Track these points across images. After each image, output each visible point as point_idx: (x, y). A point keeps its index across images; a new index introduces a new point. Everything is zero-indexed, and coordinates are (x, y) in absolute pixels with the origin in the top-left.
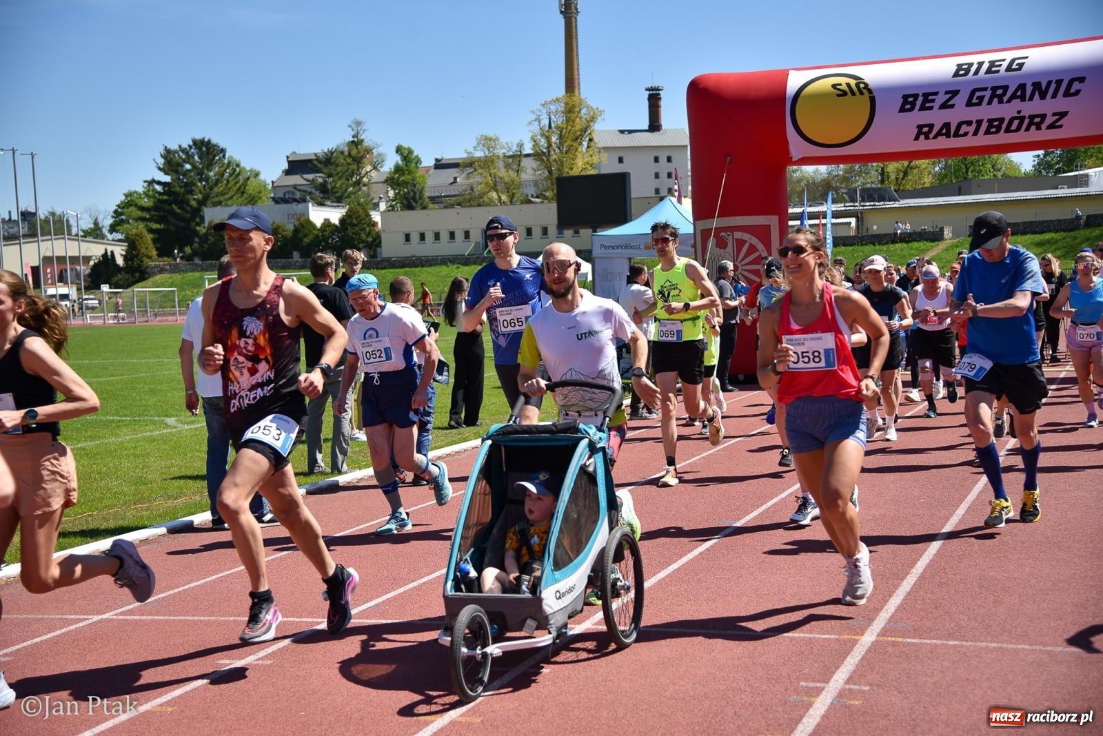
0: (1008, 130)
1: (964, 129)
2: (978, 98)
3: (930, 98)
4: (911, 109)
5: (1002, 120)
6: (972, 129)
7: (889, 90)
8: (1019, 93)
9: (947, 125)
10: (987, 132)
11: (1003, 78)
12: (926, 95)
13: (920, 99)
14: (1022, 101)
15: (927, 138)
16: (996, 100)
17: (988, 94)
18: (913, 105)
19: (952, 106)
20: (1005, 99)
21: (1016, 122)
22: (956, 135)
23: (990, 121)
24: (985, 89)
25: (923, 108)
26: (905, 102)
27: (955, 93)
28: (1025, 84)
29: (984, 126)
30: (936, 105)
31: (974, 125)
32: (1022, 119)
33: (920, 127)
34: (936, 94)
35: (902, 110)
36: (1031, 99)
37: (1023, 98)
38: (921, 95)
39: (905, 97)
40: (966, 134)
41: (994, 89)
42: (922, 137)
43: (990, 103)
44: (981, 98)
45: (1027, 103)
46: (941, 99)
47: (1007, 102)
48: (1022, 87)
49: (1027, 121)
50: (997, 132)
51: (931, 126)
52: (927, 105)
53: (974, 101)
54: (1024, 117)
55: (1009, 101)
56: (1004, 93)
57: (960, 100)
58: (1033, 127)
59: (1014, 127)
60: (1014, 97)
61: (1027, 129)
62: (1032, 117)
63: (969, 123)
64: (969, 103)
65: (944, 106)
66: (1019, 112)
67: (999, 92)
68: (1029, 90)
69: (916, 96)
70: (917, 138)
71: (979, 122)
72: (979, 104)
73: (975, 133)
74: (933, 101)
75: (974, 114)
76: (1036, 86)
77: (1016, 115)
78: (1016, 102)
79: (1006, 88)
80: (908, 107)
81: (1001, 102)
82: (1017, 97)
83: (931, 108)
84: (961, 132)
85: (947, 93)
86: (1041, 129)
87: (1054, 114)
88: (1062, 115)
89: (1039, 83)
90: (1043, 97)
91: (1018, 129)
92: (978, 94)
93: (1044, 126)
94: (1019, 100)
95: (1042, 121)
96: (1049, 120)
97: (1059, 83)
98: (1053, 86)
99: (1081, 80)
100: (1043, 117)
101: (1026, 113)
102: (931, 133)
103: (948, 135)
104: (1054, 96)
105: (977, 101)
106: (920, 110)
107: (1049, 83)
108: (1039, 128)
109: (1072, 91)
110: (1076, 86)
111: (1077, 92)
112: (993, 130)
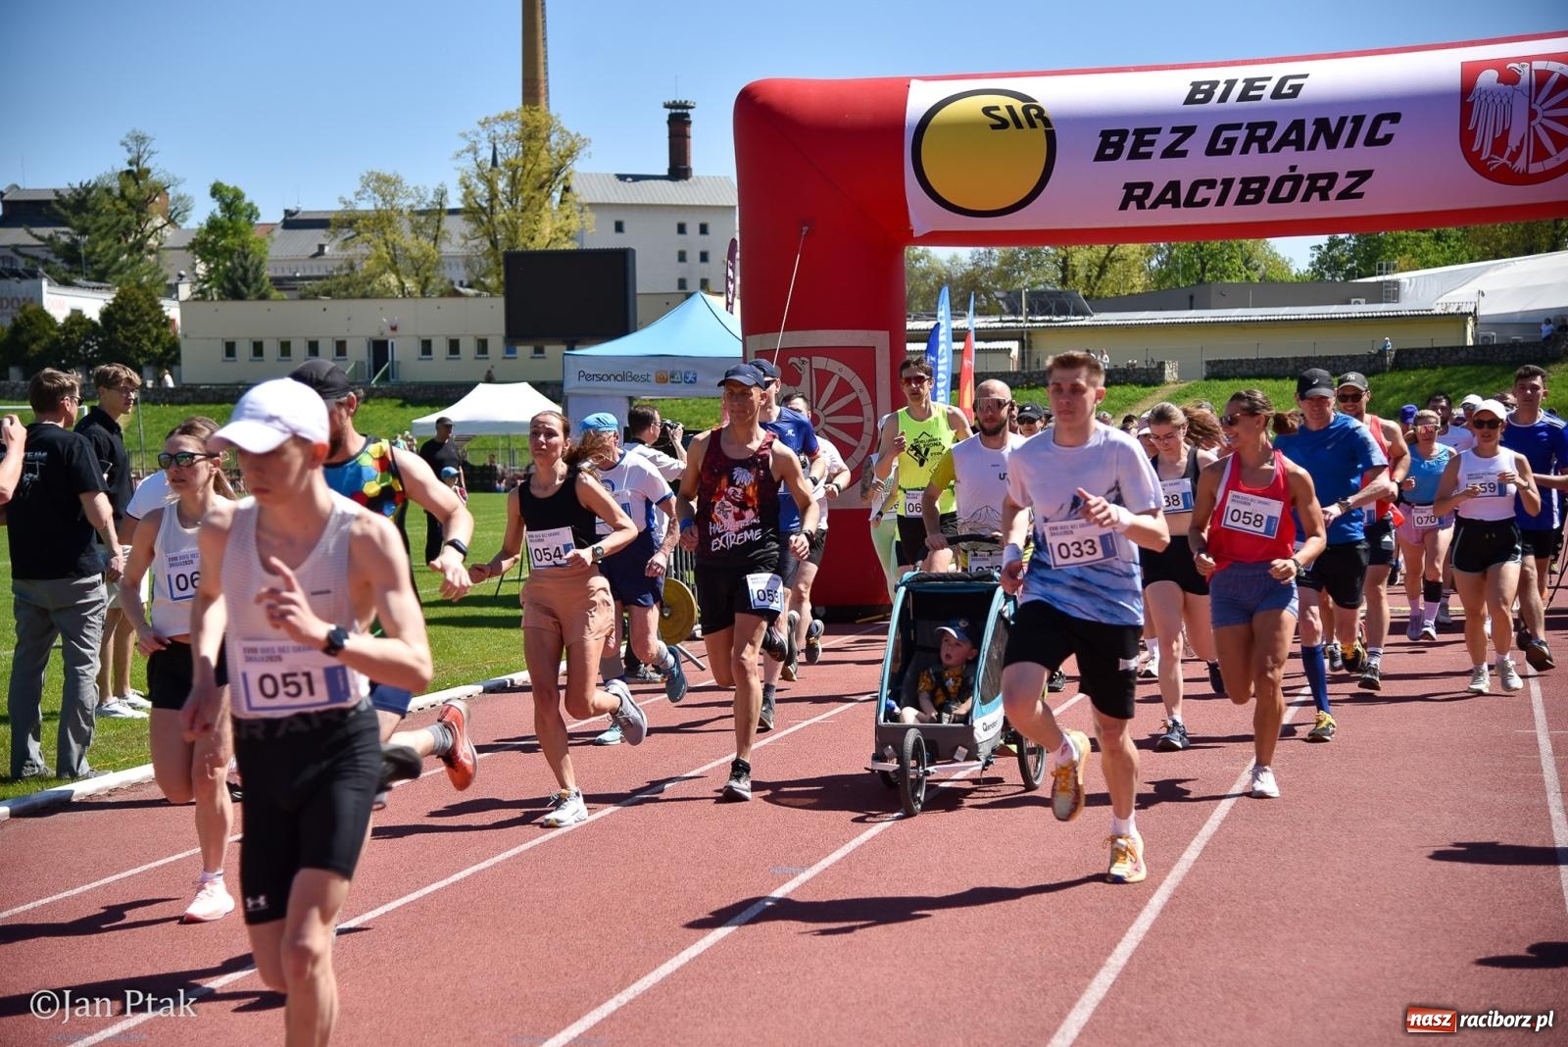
0: (1274, 198)
1: (1202, 193)
2: (1226, 141)
3: (1147, 137)
4: (1115, 156)
5: (1264, 181)
6: (1215, 194)
7: (1079, 121)
8: (1293, 137)
9: (1174, 186)
10: (1241, 201)
11: (1267, 109)
12: (1140, 133)
13: (1130, 140)
14: (1297, 150)
15: (1141, 206)
16: (1255, 146)
17: (1241, 135)
18: (1119, 148)
19: (1184, 154)
20: (1271, 144)
21: (1288, 186)
22: (1190, 203)
23: (1246, 182)
24: (1238, 127)
25: (1134, 155)
26: (1105, 144)
27: (1187, 131)
28: (1303, 121)
29: (1236, 189)
30: (1157, 150)
31: (1219, 188)
32: (1298, 180)
33: (1130, 187)
34: (1157, 131)
35: (1100, 156)
36: (1313, 146)
37: (1299, 146)
38: (1131, 132)
39: (1106, 135)
40: (1205, 202)
41: (1253, 127)
42: (1133, 204)
43: (1245, 150)
44: (1231, 142)
45: (1305, 153)
46: (1165, 140)
47: (1273, 151)
48: (1298, 125)
49: (1305, 184)
50: (1257, 201)
51: (1148, 187)
52: (1143, 150)
53: (1220, 146)
54: (1301, 177)
55: (1276, 149)
56: (1269, 136)
57: (1196, 144)
58: (1316, 195)
59: (1284, 193)
60: (1284, 142)
61: (1306, 198)
62: (1314, 178)
63: (1211, 184)
64: (1211, 151)
65: (1170, 152)
66: (1293, 168)
67: (1261, 132)
68: (1309, 130)
69: (1123, 134)
70: (1124, 206)
71: (1228, 183)
72: (1228, 151)
73: (1221, 202)
74: (1152, 143)
75: (1220, 168)
76: (1322, 124)
77: (1287, 173)
78: (1288, 151)
79: (1271, 126)
80: (1110, 151)
81: (1263, 149)
82: (1290, 143)
83: (1148, 155)
84: (1198, 198)
85: (1174, 130)
86: (1328, 199)
87: (1350, 174)
88: (1364, 175)
89: (1326, 121)
90: (1332, 143)
91: (1291, 197)
92: (1226, 134)
93: (1333, 194)
94: (1294, 148)
95: (1330, 186)
96: (1342, 183)
97: (1358, 121)
98: (1349, 127)
99: (1395, 118)
100: (1332, 178)
101: (1303, 170)
102: (1147, 197)
103: (1175, 203)
104: (1350, 143)
105: (1225, 146)
106: (1130, 157)
107: (1342, 121)
108: (1324, 197)
109: (1380, 135)
110: (1385, 128)
111: (1388, 139)
112: (1250, 197)
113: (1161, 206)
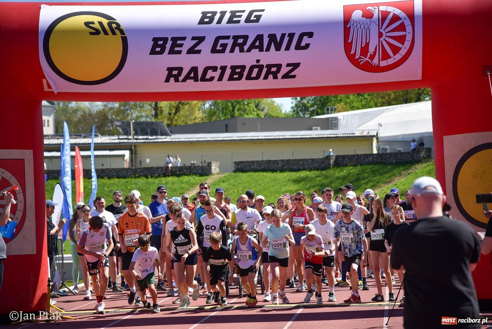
0: (249, 78)
1: (210, 74)
2: (222, 45)
3: (179, 42)
4: (161, 52)
5: (243, 68)
6: (217, 74)
7: (141, 31)
8: (257, 44)
9: (194, 69)
10: (231, 78)
11: (243, 28)
12: (174, 40)
13: (169, 43)
14: (260, 51)
15: (177, 80)
16: (237, 48)
17: (230, 42)
18: (163, 48)
19: (199, 52)
20: (246, 48)
21: (256, 71)
22: (203, 79)
23: (233, 68)
24: (228, 37)
25: (172, 52)
26: (155, 45)
27: (201, 39)
28: (262, 35)
29: (228, 72)
30: (185, 49)
31: (219, 71)
32: (261, 67)
33: (170, 70)
34: (184, 39)
35: (153, 52)
36: (268, 49)
37: (261, 49)
38: (170, 39)
39: (156, 40)
40: (212, 79)
41: (236, 38)
42: (172, 79)
43: (232, 51)
44: (224, 46)
45: (264, 53)
46: (188, 44)
47: (247, 51)
48: (260, 38)
49: (265, 70)
50: (240, 78)
51: (180, 70)
52: (176, 49)
53: (218, 48)
55: (249, 50)
56: (245, 43)
57: (206, 47)
58: (271, 76)
59: (254, 74)
60: (253, 46)
61: (266, 78)
62: (269, 67)
63: (215, 69)
64: (214, 50)
65: (192, 51)
66: (258, 61)
67: (240, 41)
68: (266, 40)
69: (165, 40)
70: (167, 80)
71: (224, 68)
72: (223, 51)
73: (220, 79)
74: (181, 45)
76: (272, 37)
77: (255, 63)
78: (255, 51)
79: (246, 38)
80: (158, 49)
81: (242, 50)
82: (256, 47)
83: (180, 52)
84: (208, 77)
85: (193, 38)
86: (277, 78)
87: (288, 65)
88: (296, 66)
89: (275, 35)
90: (278, 49)
91: (258, 77)
92: (221, 41)
93: (280, 75)
94: (258, 50)
95: (278, 71)
96: (285, 70)
97: (291, 36)
98: (286, 39)
99: (310, 35)
100: (279, 67)
101: (264, 62)
102: (180, 76)
103: (196, 79)
104: (288, 48)
105: (221, 48)
106: (169, 53)
107: (283, 36)
108: (275, 77)
109: (303, 44)
110: (305, 40)
111: (307, 46)
112: (236, 76)
113: (188, 81)
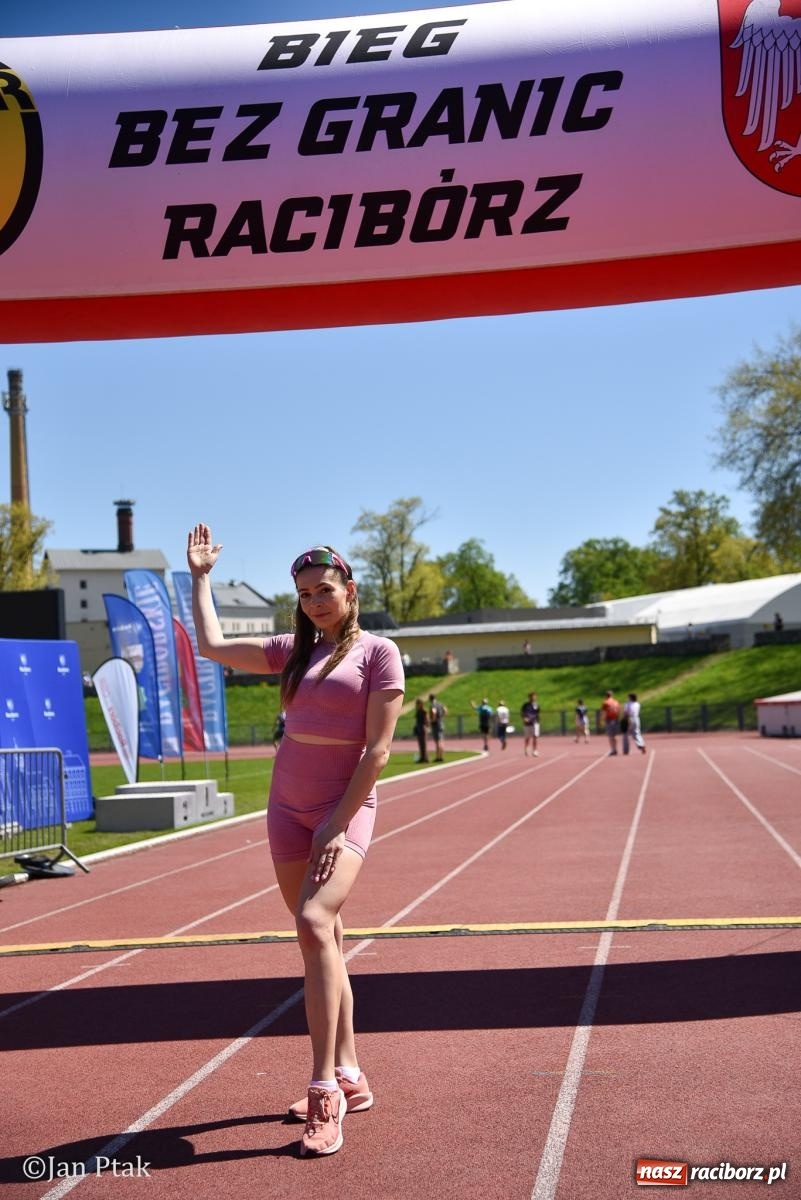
0: (421, 234)
1: (301, 224)
2: (333, 128)
3: (199, 124)
4: (146, 158)
5: (401, 198)
6: (321, 224)
7: (82, 97)
8: (444, 118)
9: (250, 211)
10: (365, 239)
11: (398, 73)
12: (185, 117)
13: (170, 129)
14: (452, 141)
15: (200, 251)
16: (381, 137)
17: (358, 117)
18: (151, 143)
19: (262, 152)
20: (408, 132)
21: (441, 207)
22: (281, 244)
23: (371, 201)
24: (350, 103)
25: (178, 155)
26: (126, 137)
27: (267, 113)
28: (459, 91)
29: (356, 215)
30: (217, 145)
31: (328, 213)
32: (456, 195)
33: (176, 214)
34: (215, 112)
35: (120, 159)
36: (478, 134)
37: (456, 137)
38: (171, 115)
39: (127, 120)
40: (307, 241)
41: (376, 103)
42: (185, 247)
43: (365, 144)
44: (341, 130)
45: (466, 147)
46: (229, 128)
47: (411, 144)
48: (451, 98)
49: (470, 203)
50: (392, 238)
51: (207, 212)
52: (192, 145)
53: (323, 136)
54: (462, 190)
55: (418, 140)
56: (404, 117)
57: (283, 135)
58: (489, 225)
59: (436, 222)
60: (429, 127)
61: (474, 231)
62: (483, 191)
63: (313, 206)
64: (309, 145)
65: (241, 150)
66: (447, 175)
67: (390, 112)
68: (471, 106)
69: (157, 119)
70: (171, 252)
71: (341, 203)
72: (336, 147)
73: (333, 241)
74: (206, 134)
75: (327, 176)
76: (490, 95)
77: (438, 183)
78: (438, 143)
79: (407, 101)
80: (136, 149)
81: (395, 142)
82: (439, 130)
83: (202, 156)
84: (294, 235)
85: (244, 111)
86: (509, 232)
87: (543, 184)
88: (566, 185)
89: (498, 88)
90: (509, 130)
91: (447, 232)
92: (331, 116)
93: (517, 221)
94: (446, 137)
95: (512, 206)
96: (532, 201)
97: (551, 87)
98: (536, 98)
99: (612, 80)
100: (514, 189)
101: (465, 179)
102: (208, 233)
103: (258, 245)
104: (540, 128)
105: (331, 138)
106: (170, 161)
107: (525, 88)
108: (503, 229)
109: (589, 112)
110: (597, 98)
111: (603, 117)
112: (381, 230)
113: (234, 250)
